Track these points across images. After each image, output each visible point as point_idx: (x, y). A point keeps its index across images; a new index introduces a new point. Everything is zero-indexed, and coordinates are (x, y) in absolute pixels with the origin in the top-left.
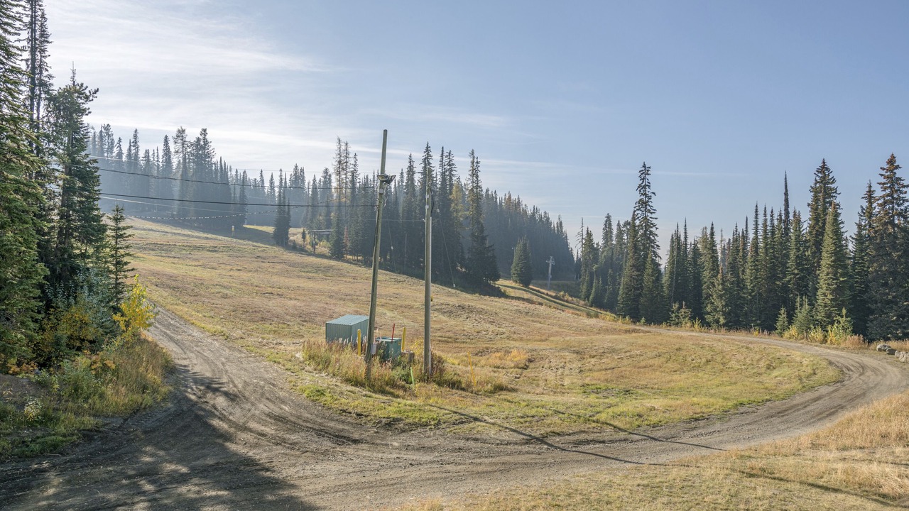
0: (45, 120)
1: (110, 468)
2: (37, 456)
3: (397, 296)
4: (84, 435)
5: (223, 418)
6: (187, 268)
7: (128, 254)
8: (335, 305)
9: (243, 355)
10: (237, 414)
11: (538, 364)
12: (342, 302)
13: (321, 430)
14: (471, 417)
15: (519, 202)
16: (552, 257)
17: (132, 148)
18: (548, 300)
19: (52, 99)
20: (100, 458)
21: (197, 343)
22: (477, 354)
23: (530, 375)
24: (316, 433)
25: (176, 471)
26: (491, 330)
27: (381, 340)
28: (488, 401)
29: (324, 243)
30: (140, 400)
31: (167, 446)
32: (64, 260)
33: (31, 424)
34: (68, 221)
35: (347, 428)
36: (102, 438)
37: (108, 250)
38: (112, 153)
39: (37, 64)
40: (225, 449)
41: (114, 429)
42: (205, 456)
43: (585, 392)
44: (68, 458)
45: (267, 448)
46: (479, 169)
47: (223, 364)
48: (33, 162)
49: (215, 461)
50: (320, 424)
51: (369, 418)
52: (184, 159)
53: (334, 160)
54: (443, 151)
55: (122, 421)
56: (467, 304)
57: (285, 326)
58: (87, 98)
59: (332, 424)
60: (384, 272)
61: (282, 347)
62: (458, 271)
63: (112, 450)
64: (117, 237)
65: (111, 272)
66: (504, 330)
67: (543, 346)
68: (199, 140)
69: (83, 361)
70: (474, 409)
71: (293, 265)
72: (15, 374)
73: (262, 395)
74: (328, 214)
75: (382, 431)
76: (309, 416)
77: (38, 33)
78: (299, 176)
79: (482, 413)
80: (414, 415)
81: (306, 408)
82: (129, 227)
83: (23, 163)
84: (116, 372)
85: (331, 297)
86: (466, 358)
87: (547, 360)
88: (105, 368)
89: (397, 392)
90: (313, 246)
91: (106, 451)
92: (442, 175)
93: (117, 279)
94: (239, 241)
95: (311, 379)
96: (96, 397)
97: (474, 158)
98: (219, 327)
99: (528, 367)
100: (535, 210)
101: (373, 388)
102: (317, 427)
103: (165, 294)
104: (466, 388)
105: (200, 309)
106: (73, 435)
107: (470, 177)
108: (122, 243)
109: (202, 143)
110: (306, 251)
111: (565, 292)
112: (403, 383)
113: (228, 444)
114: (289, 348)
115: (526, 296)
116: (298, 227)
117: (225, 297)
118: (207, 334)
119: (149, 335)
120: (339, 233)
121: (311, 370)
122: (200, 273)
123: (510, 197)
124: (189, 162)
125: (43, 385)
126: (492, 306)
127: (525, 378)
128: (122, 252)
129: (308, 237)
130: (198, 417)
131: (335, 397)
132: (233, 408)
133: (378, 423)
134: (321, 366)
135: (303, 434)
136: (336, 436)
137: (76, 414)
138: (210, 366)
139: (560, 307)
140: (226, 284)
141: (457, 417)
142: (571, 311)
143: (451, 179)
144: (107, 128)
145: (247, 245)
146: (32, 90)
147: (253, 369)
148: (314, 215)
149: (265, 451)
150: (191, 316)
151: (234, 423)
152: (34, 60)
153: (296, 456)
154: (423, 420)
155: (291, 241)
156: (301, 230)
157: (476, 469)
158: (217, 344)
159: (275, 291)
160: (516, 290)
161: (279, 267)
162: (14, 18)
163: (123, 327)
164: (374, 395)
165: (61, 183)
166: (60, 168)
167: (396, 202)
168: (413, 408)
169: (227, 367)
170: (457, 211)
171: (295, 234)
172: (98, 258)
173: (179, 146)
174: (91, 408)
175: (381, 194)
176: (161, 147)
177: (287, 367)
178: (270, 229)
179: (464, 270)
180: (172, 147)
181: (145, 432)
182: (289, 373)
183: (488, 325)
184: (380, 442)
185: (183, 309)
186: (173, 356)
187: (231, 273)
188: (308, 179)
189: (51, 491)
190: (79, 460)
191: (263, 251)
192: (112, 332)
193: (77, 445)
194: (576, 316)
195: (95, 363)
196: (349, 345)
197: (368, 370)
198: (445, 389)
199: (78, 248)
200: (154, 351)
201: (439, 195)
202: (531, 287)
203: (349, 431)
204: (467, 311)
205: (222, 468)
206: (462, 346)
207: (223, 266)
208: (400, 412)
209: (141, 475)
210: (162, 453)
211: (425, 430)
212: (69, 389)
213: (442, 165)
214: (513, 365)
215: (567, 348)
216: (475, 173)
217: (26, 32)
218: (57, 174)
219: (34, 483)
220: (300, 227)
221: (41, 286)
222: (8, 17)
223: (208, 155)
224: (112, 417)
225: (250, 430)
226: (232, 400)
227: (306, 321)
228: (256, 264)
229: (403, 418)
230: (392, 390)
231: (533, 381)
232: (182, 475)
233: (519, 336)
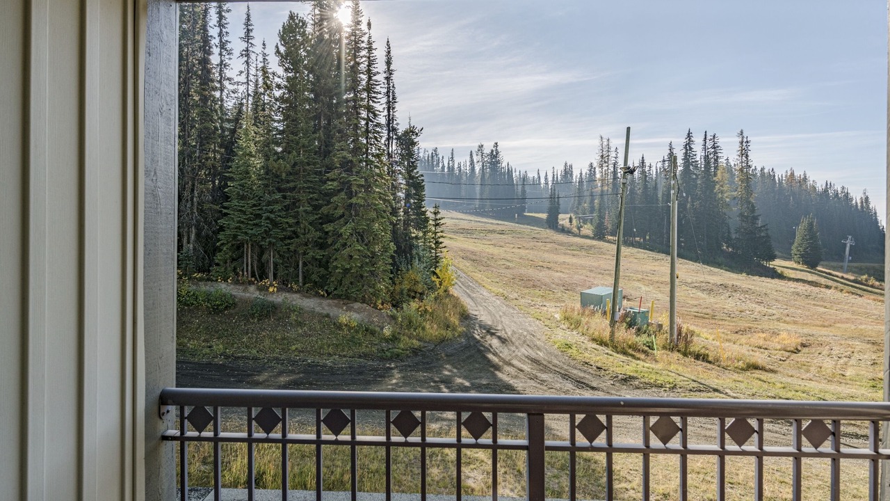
0: (396, 152)
1: (425, 374)
2: (389, 360)
3: (653, 273)
4: (413, 351)
5: (495, 354)
6: (483, 246)
7: (442, 237)
8: (594, 278)
9: (515, 312)
10: (505, 353)
11: (814, 350)
12: (600, 276)
13: (566, 375)
14: (711, 388)
15: (805, 179)
16: (850, 237)
17: (450, 162)
18: (842, 283)
19: (399, 138)
20: (421, 367)
21: (485, 300)
22: (737, 332)
23: (799, 360)
24: (562, 377)
25: (462, 384)
26: (757, 310)
27: (628, 310)
28: (736, 376)
29: (588, 226)
30: (445, 335)
31: (459, 366)
32: (406, 241)
33: (387, 340)
34: (408, 216)
35: (587, 376)
36: (422, 355)
37: (431, 233)
38: (439, 166)
39: (391, 117)
40: (494, 376)
41: (429, 351)
42: (481, 378)
43: (874, 387)
44: (404, 364)
45: (523, 381)
46: (749, 148)
47: (500, 316)
48: (388, 180)
49: (487, 382)
50: (566, 370)
51: (607, 372)
52: (483, 166)
53: (597, 155)
54: (706, 135)
55: (434, 346)
56: (730, 283)
57: (551, 293)
58: (417, 134)
59: (575, 372)
60: (642, 250)
61: (546, 308)
62: (722, 251)
63: (428, 363)
64: (437, 225)
65: (433, 248)
66: (774, 312)
67: (824, 331)
68: (492, 151)
69: (414, 305)
70: (717, 381)
71: (561, 244)
72: (380, 309)
73: (525, 342)
74: (592, 202)
75: (618, 384)
76: (558, 362)
77: (391, 97)
78: (568, 172)
79: (725, 386)
80: (650, 377)
81: (556, 356)
82: (442, 218)
83: (383, 181)
84: (432, 314)
85: (591, 271)
86: (723, 335)
87: (828, 347)
88: (426, 311)
89: (638, 355)
90: (579, 228)
91: (424, 363)
92: (705, 158)
93: (436, 253)
94: (520, 225)
95: (563, 335)
96: (420, 329)
97: (743, 137)
98: (501, 290)
99: (799, 351)
100: (828, 186)
101: (615, 348)
102: (563, 372)
103: (468, 264)
104: (713, 361)
105: (490, 276)
106: (407, 350)
107: (738, 157)
108: (439, 229)
109: (495, 153)
110: (573, 233)
111: (870, 276)
112: (647, 348)
113: (497, 372)
114: (550, 310)
115: (810, 277)
116: (566, 213)
117: (508, 268)
118: (493, 294)
119: (454, 291)
120: (601, 217)
121: (564, 328)
122: (491, 250)
123: (792, 174)
124: (486, 168)
125: (393, 318)
126: (762, 287)
127: (792, 362)
128: (439, 235)
129: (574, 221)
130: (479, 351)
131: (580, 351)
132: (503, 349)
133: (615, 377)
134: (573, 326)
135: (551, 375)
136: (577, 381)
137: (410, 338)
138: (491, 317)
139: (859, 292)
140: (509, 258)
141: (695, 385)
142: (873, 297)
143: (716, 160)
144: (436, 150)
145: (526, 228)
146: (389, 135)
147: (521, 323)
148: (579, 204)
149: (522, 382)
150: (483, 281)
151: (502, 359)
152: (389, 115)
153: (543, 390)
154: (659, 382)
155: (560, 225)
156: (568, 216)
157: (703, 432)
158: (498, 302)
159: (545, 265)
160: (798, 272)
161: (549, 245)
162: (378, 93)
163: (438, 286)
164: (615, 354)
165: (404, 191)
166: (404, 182)
167: (656, 188)
168: (650, 370)
169: (503, 319)
170: (722, 192)
171: (563, 219)
172: (425, 239)
173: (480, 157)
174: (418, 335)
175: (624, 184)
176: (468, 159)
177: (546, 323)
178: (544, 216)
179: (730, 250)
180: (475, 158)
181: (447, 356)
182: (547, 328)
183: (754, 305)
184: (615, 392)
185: (478, 276)
186: (469, 307)
187: (514, 250)
188: (576, 173)
189: (394, 381)
190: (410, 366)
191: (537, 233)
192: (432, 288)
193: (409, 357)
194: (880, 303)
195: (421, 307)
196: (600, 311)
197: (612, 333)
198: (690, 359)
199: (414, 233)
200: (456, 303)
201: (702, 178)
202: (819, 268)
203: (588, 380)
204: (730, 290)
205: (491, 388)
206: (721, 323)
207: (507, 245)
208: (637, 371)
209: (442, 382)
210: (455, 370)
211: (659, 390)
212: (406, 322)
213: (705, 148)
214: (779, 347)
215: (861, 337)
216: (744, 153)
217: (385, 98)
218: (402, 186)
219: (386, 375)
220: (568, 213)
221: (392, 257)
222: (375, 92)
223: (498, 162)
224: (429, 342)
225: (513, 366)
226: (503, 342)
227: (568, 290)
228: (532, 244)
229: (639, 377)
230: (633, 353)
231: (805, 366)
232: (466, 387)
233: (793, 318)
